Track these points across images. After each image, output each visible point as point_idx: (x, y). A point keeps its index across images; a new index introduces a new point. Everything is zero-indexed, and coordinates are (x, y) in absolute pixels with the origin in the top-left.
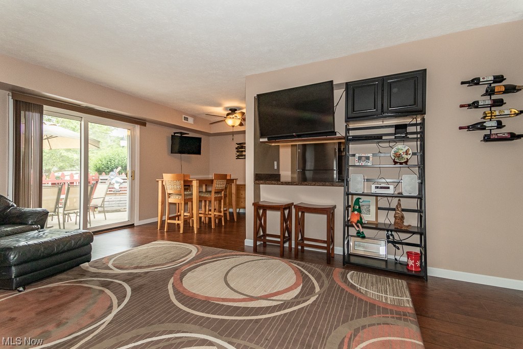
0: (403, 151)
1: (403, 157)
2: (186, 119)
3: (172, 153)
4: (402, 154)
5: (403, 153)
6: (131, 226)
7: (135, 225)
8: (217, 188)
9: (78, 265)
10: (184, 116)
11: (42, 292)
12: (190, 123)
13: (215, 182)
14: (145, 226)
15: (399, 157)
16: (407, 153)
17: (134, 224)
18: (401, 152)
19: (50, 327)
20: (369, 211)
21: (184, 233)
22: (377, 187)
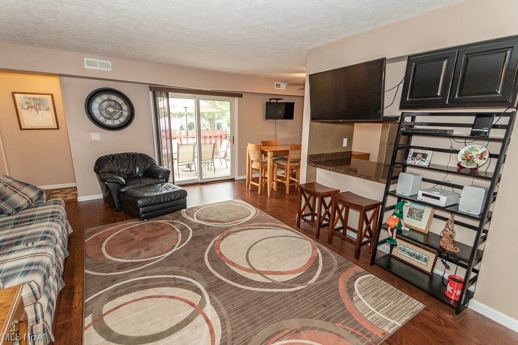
0: (477, 153)
1: (473, 162)
2: (278, 86)
3: (266, 119)
4: (475, 156)
5: (477, 155)
6: (232, 180)
7: (236, 179)
8: (292, 158)
9: (180, 210)
10: (275, 83)
11: (153, 225)
12: (283, 89)
13: (290, 152)
14: (241, 182)
15: (468, 160)
16: (481, 157)
17: (234, 179)
18: (474, 154)
19: (142, 250)
20: (421, 217)
21: (261, 194)
22: (423, 195)
